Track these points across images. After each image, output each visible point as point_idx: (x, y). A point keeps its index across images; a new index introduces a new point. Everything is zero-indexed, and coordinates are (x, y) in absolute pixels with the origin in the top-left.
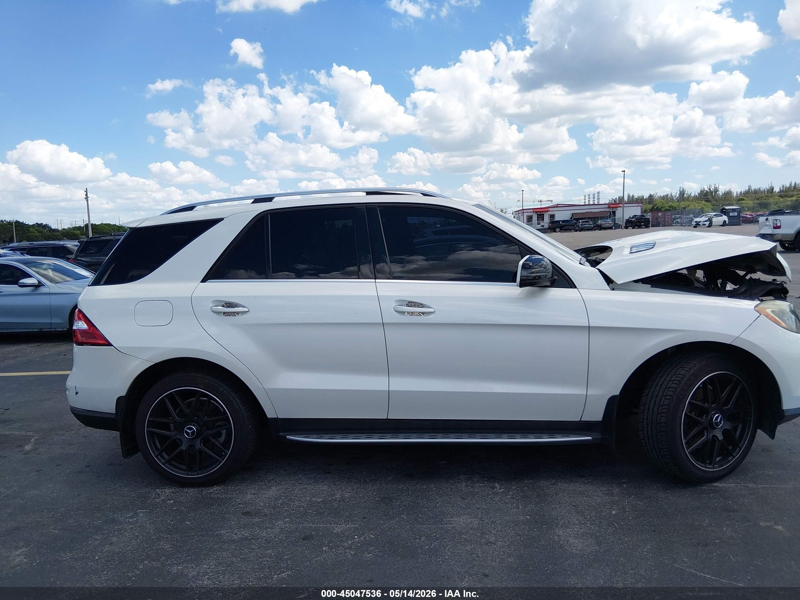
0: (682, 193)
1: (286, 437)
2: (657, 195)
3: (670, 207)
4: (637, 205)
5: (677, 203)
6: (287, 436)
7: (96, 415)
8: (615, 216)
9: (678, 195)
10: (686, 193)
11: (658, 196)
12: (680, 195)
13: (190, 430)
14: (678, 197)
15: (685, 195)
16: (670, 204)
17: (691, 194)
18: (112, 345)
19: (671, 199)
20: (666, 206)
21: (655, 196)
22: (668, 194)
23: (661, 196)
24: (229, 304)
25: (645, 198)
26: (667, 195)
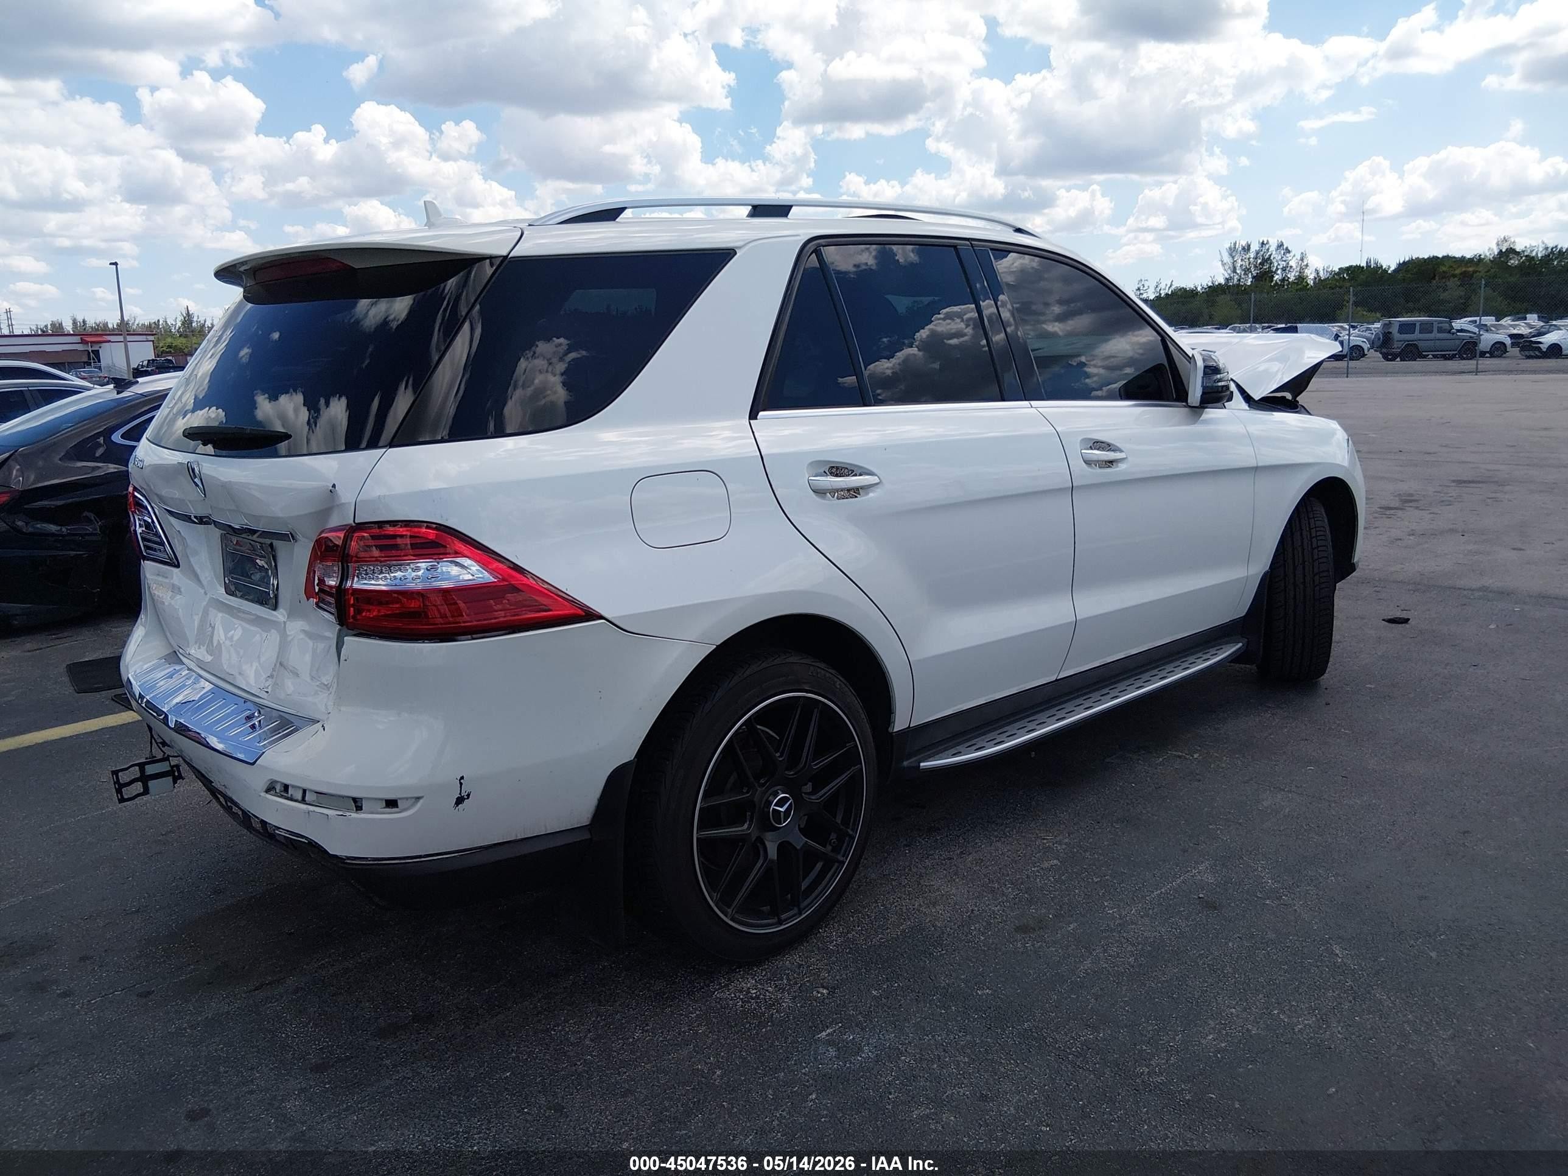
0: (188, 319)
1: (919, 766)
2: (137, 323)
3: (169, 347)
4: (143, 338)
5: (183, 340)
6: (922, 764)
7: (526, 850)
8: (99, 361)
9: (179, 324)
10: (195, 319)
11: (138, 325)
12: (183, 324)
13: (781, 807)
14: (179, 328)
15: (194, 324)
16: (169, 340)
17: (205, 322)
18: (601, 617)
19: (165, 331)
20: (161, 345)
21: (133, 324)
22: (159, 321)
23: (143, 325)
24: (837, 468)
25: (110, 326)
26: (157, 324)
